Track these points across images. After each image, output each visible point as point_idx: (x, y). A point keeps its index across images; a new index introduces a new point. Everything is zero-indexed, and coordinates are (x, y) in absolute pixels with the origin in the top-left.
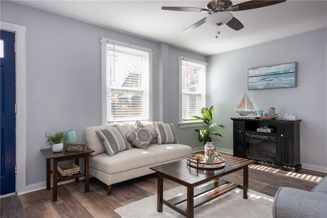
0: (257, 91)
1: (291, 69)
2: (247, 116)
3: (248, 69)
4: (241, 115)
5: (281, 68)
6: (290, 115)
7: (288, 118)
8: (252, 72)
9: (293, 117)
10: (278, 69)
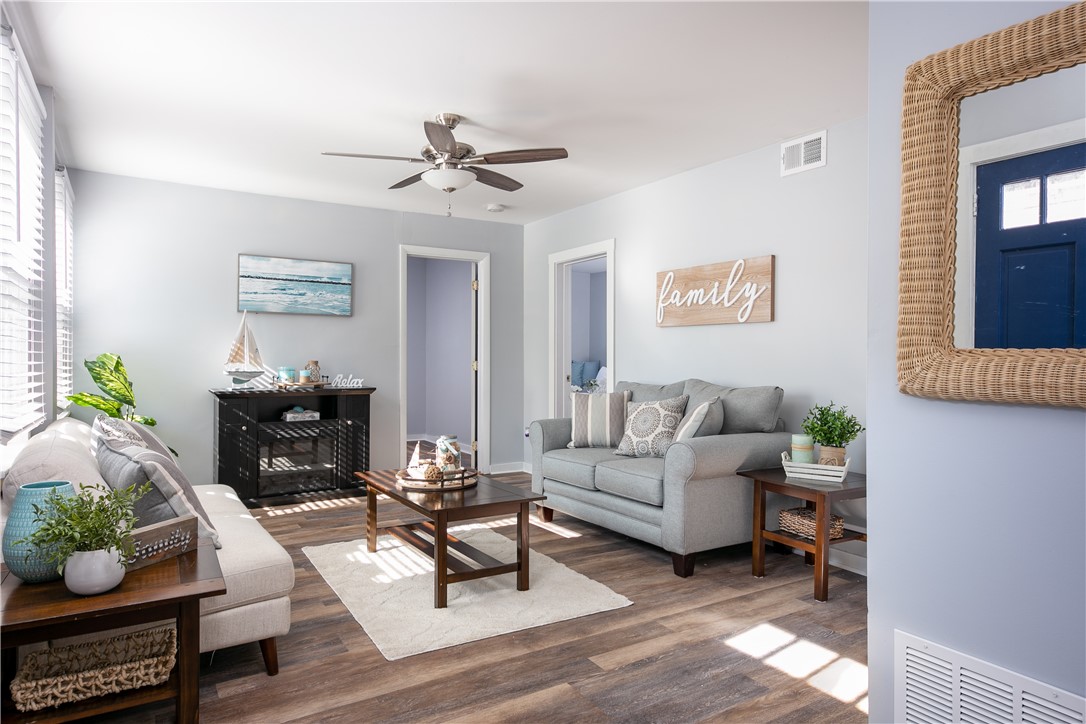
0: (261, 318)
1: (344, 275)
2: (245, 385)
3: (239, 255)
4: (236, 381)
5: (325, 271)
6: (351, 376)
7: (343, 385)
8: (250, 265)
9: (356, 380)
10: (318, 270)
